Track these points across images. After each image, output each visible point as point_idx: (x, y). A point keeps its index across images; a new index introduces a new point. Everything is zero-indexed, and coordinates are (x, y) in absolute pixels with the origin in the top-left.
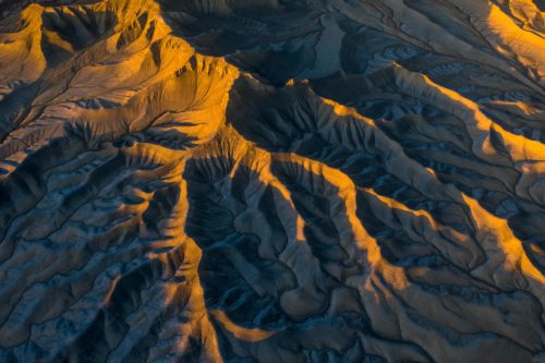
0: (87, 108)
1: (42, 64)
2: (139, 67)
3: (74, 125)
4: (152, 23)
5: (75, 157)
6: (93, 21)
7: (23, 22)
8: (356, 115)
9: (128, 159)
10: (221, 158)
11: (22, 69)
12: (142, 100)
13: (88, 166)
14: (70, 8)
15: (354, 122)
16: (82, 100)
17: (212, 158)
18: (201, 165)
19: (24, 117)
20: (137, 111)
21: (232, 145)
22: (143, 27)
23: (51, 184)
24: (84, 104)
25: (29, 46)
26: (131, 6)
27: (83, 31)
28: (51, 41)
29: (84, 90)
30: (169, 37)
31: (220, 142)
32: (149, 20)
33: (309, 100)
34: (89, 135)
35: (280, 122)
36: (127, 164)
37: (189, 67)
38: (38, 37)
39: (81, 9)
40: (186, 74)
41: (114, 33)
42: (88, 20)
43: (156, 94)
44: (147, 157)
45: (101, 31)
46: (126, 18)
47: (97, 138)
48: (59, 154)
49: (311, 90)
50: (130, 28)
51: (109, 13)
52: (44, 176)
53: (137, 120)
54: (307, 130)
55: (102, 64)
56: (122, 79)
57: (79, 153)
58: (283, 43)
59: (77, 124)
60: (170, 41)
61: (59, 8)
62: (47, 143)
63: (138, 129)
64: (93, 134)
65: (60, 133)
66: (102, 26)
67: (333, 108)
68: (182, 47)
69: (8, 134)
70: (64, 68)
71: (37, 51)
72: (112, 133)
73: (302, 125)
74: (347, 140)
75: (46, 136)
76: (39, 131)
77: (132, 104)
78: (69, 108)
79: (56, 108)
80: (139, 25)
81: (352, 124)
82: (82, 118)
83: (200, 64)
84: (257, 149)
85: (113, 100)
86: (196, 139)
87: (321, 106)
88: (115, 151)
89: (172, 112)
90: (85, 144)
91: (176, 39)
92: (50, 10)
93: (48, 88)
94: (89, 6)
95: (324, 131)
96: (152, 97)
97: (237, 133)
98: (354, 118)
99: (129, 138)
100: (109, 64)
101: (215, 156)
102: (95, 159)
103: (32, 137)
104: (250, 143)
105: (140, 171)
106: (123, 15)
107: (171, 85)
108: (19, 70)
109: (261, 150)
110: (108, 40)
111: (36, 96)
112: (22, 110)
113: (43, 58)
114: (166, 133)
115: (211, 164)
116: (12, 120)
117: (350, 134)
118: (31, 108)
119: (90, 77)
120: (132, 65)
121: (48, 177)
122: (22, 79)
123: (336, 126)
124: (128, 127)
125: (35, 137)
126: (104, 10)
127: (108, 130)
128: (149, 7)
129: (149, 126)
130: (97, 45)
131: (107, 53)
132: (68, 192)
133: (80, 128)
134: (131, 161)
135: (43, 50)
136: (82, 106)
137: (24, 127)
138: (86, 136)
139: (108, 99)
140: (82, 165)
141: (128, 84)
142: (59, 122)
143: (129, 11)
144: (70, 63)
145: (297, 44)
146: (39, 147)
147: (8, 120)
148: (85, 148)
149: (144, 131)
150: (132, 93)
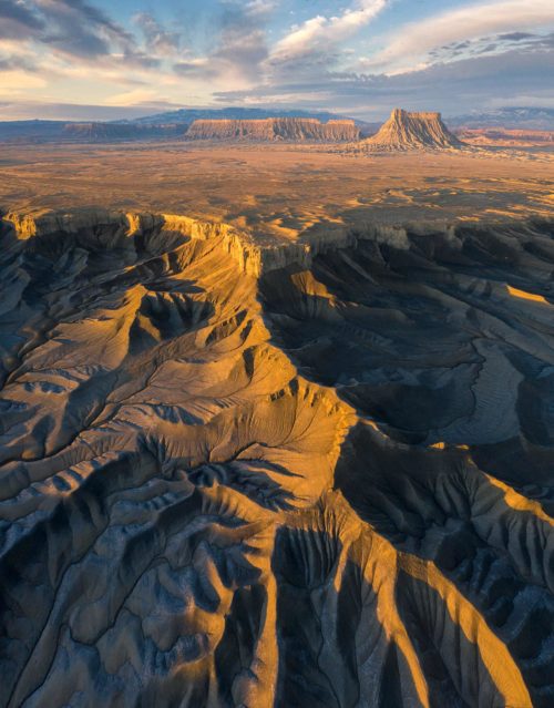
0: (165, 418)
1: (123, 349)
2: (227, 374)
3: (148, 438)
4: (250, 322)
5: (144, 483)
6: (190, 310)
7: (125, 300)
8: (539, 512)
9: (204, 503)
10: (322, 534)
11: (103, 352)
12: (228, 421)
13: (158, 500)
14: (171, 296)
15: (535, 523)
16: (161, 405)
17: (311, 531)
18: (296, 538)
19: (96, 415)
20: (220, 434)
21: (339, 520)
22: (239, 324)
23: (115, 514)
24: (162, 412)
25: (119, 327)
26: (231, 300)
27: (177, 319)
28: (142, 326)
29: (164, 391)
30: (267, 345)
31: (322, 512)
32: (247, 318)
33: (464, 473)
34: (164, 454)
35: (413, 496)
36: (203, 509)
37: (288, 391)
38: (130, 320)
39: (181, 297)
40: (284, 399)
41: (207, 325)
42: (185, 307)
43: (245, 416)
44: (227, 506)
45: (195, 321)
46: (224, 313)
47: (171, 461)
48: (127, 473)
49: (470, 461)
50: (225, 324)
51: (207, 303)
52: (109, 500)
53: (220, 447)
54: (454, 514)
55: (187, 360)
56: (208, 386)
57: (149, 478)
58: (419, 372)
59: (151, 438)
60: (267, 351)
61: (161, 293)
62: (116, 457)
63: (221, 459)
64: (168, 454)
65: (132, 447)
66: (197, 316)
67: (503, 494)
68: (280, 361)
69: (77, 434)
70: (144, 359)
71: (125, 335)
72: (190, 458)
73: (447, 506)
74: (518, 546)
75: (116, 447)
76: (110, 437)
77: (215, 424)
78: (145, 413)
79: (131, 410)
80: (235, 322)
81: (530, 524)
82: (158, 430)
83: (302, 390)
84: (375, 535)
85: (195, 413)
86: (291, 496)
87: (483, 487)
88: (191, 487)
89: (261, 444)
90: (158, 466)
91: (274, 350)
92: (153, 294)
93: (127, 381)
94: (190, 295)
95: (482, 523)
96: (239, 420)
97: (347, 505)
98: (535, 517)
99: (208, 470)
100: (194, 362)
101: (315, 530)
102: (167, 491)
103: (101, 445)
104: (366, 525)
105: (217, 525)
106: (222, 309)
107: (263, 408)
108: (99, 352)
109: (381, 538)
110: (199, 332)
111: (113, 389)
112: (96, 404)
113: (127, 342)
114: (253, 474)
115: (308, 539)
116: (84, 416)
117: (523, 538)
118: (105, 405)
119: (172, 374)
120: (221, 369)
121: (113, 504)
122: (101, 363)
123: (504, 521)
124: (209, 453)
125: (105, 444)
126: (204, 300)
127: (185, 454)
128: (250, 305)
129: (234, 458)
130: (187, 336)
131: (194, 347)
132: (132, 532)
133: (155, 444)
134: (208, 505)
135: (130, 334)
136: (158, 414)
137: (95, 427)
138: (160, 456)
139: (189, 410)
140: (150, 496)
141: (213, 395)
142: (133, 430)
143: (228, 305)
144: (152, 353)
145: (443, 378)
146: (107, 461)
147: (80, 415)
148: (157, 473)
149: (227, 464)
150: (217, 410)
